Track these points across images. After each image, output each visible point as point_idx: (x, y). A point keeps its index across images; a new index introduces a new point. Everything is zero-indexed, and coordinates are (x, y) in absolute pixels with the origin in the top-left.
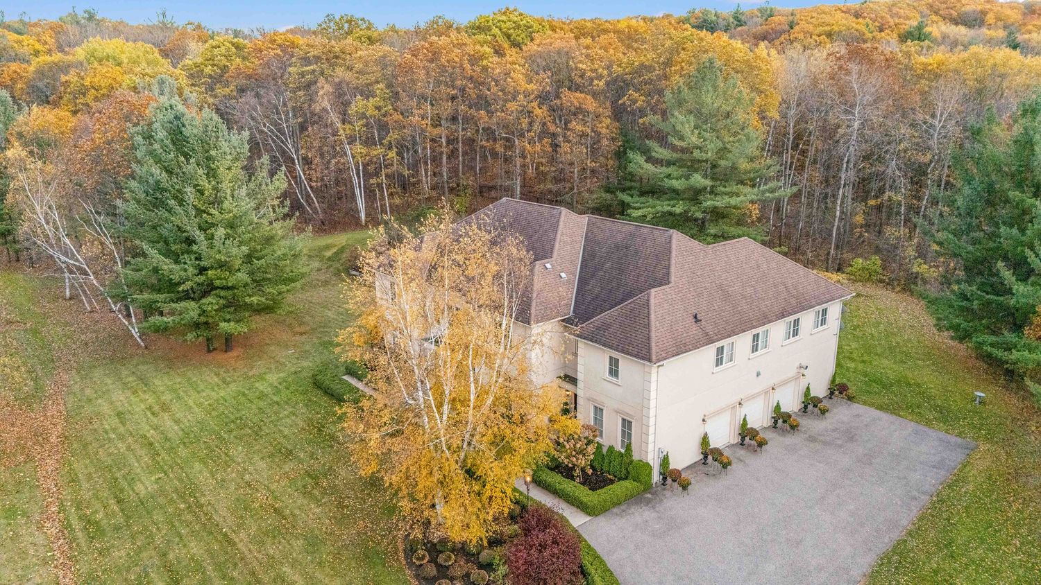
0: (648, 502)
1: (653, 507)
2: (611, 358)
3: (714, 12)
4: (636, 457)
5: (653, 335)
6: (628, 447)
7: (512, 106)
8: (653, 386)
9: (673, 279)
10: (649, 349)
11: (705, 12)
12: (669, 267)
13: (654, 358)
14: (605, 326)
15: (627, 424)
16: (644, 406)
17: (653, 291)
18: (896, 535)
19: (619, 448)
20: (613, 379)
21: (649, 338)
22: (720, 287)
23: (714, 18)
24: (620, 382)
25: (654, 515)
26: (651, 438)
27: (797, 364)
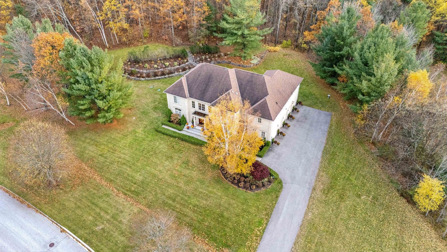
0: (271, 150)
1: (273, 151)
2: (259, 119)
4: (267, 140)
5: (271, 112)
6: (264, 138)
8: (272, 125)
9: (269, 93)
10: (271, 117)
12: (267, 89)
13: (273, 119)
15: (263, 133)
16: (269, 129)
17: (266, 97)
18: (324, 145)
20: (259, 123)
21: (270, 114)
24: (262, 123)
25: (275, 154)
26: (271, 136)
27: (292, 101)
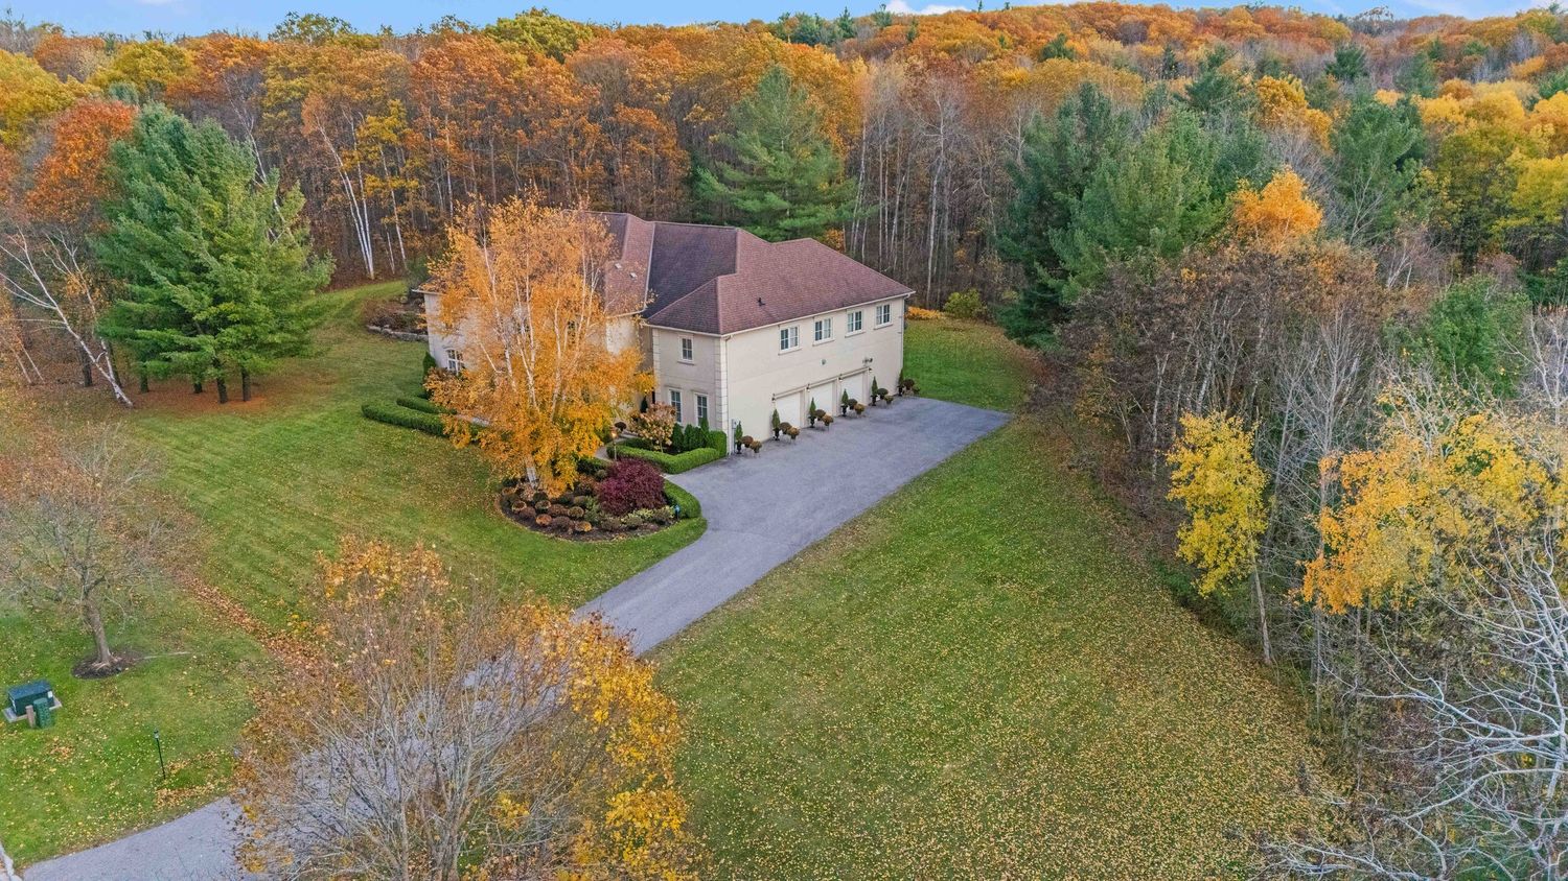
0: (724, 463)
2: (684, 340)
3: (814, 18)
4: (711, 429)
5: (721, 313)
6: (703, 421)
7: (557, 123)
8: (723, 358)
9: (738, 269)
10: (717, 323)
11: (802, 18)
12: (734, 259)
13: (722, 331)
14: (677, 312)
15: (702, 401)
16: (716, 380)
17: (720, 278)
19: (696, 425)
20: (687, 360)
21: (716, 316)
22: (783, 278)
23: (816, 26)
24: (693, 361)
26: (724, 409)
27: (863, 358)
